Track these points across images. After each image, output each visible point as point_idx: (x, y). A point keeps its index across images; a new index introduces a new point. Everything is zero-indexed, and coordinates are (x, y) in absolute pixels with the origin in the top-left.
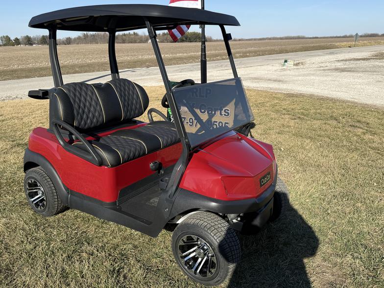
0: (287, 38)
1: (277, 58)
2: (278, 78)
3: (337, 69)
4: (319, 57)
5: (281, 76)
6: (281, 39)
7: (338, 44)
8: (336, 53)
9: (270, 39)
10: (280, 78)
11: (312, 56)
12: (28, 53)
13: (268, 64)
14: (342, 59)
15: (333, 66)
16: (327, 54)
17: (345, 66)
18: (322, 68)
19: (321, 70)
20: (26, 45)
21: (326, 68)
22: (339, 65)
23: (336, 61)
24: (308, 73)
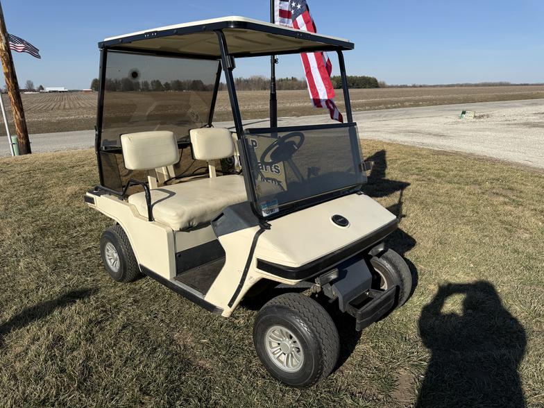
0: (484, 85)
1: (456, 108)
2: (442, 132)
4: (513, 109)
5: (447, 130)
6: (476, 85)
8: (541, 105)
9: (461, 86)
11: (505, 107)
13: (441, 116)
15: (524, 119)
16: (527, 105)
17: (541, 121)
18: (508, 122)
19: (504, 124)
21: (513, 122)
22: (533, 119)
24: (485, 127)
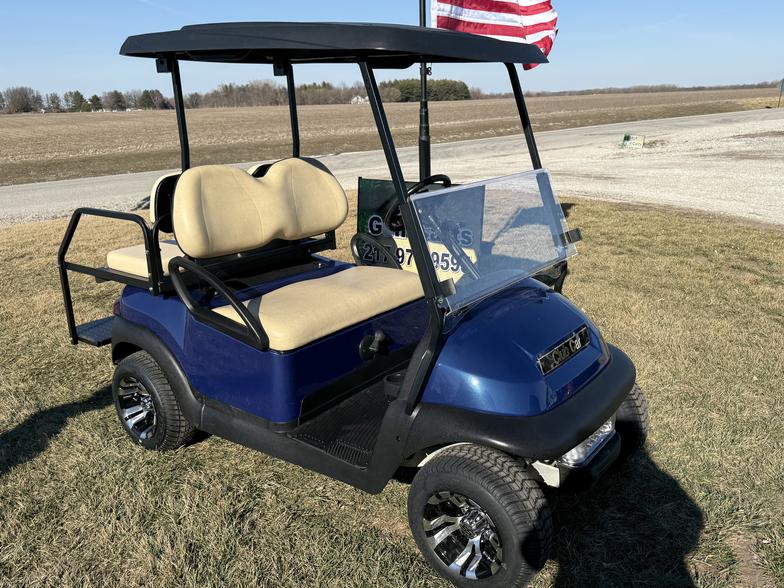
0: (637, 90)
1: (611, 131)
2: (606, 172)
3: (730, 155)
4: (698, 129)
5: (612, 168)
6: (626, 91)
7: (744, 101)
8: (737, 122)
9: (602, 92)
10: (611, 173)
11: (685, 127)
12: (115, 126)
13: (591, 144)
14: (747, 132)
15: (724, 147)
16: (717, 122)
17: (749, 148)
18: (701, 152)
19: (696, 156)
20: (112, 109)
21: (708, 152)
22: (738, 146)
23: (734, 137)
